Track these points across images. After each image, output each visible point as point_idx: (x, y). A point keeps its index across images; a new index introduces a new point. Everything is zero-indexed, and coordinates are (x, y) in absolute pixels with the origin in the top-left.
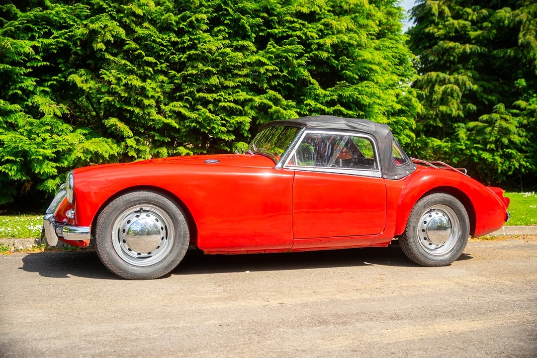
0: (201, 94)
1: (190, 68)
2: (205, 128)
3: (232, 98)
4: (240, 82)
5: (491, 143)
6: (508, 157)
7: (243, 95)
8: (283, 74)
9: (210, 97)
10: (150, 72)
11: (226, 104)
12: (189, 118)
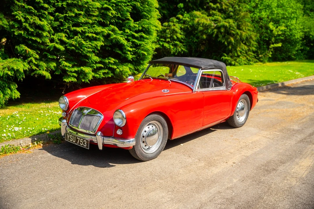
0: (75, 28)
1: (68, 12)
2: (79, 49)
3: (92, 31)
4: (96, 20)
5: (168, 38)
6: (175, 45)
7: (99, 29)
8: (118, 15)
9: (79, 29)
10: (45, 14)
11: (90, 35)
12: (67, 43)
